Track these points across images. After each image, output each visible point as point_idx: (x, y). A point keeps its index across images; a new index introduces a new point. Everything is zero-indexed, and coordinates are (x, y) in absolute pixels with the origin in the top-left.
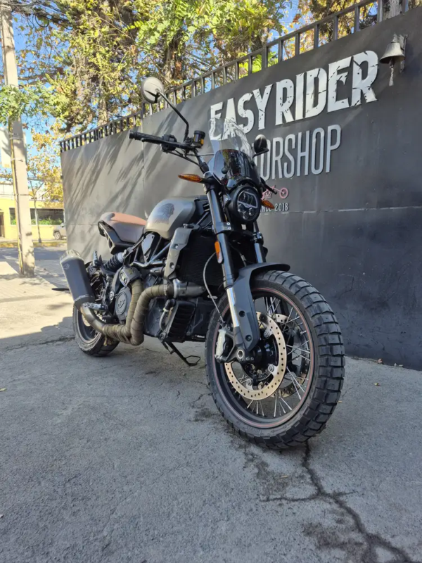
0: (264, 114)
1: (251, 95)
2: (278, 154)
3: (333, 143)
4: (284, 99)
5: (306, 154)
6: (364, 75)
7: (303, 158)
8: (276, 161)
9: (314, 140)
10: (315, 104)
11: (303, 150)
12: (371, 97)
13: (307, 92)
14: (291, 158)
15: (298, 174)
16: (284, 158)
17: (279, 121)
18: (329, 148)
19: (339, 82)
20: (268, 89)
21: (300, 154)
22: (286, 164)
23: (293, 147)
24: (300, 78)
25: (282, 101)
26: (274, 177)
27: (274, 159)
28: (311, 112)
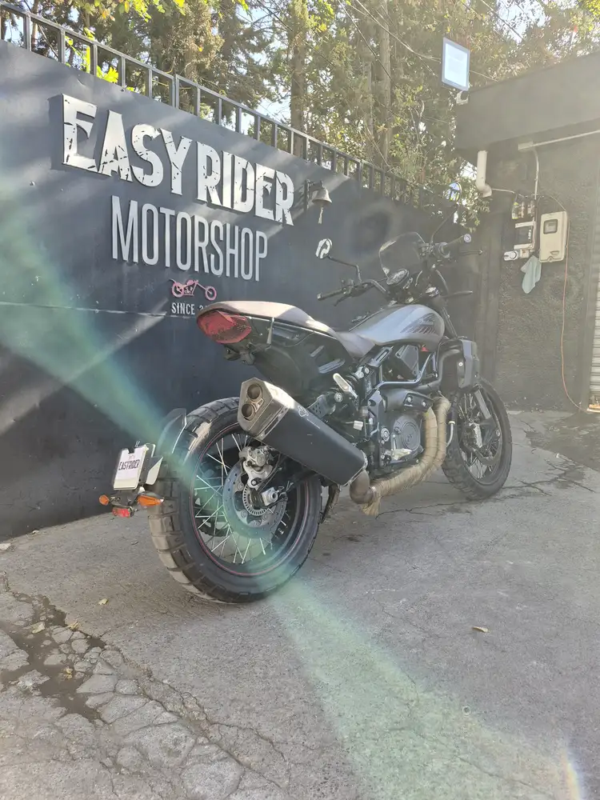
0: (180, 174)
1: (158, 133)
2: (202, 239)
3: (262, 251)
4: (210, 172)
5: (235, 252)
6: (285, 197)
7: (232, 256)
8: (200, 248)
9: (243, 240)
10: (244, 198)
11: (233, 247)
12: (289, 221)
13: (235, 180)
14: (219, 250)
15: (228, 274)
16: (210, 246)
17: (202, 196)
18: (259, 255)
19: (265, 190)
20: (186, 143)
21: (229, 251)
22: (213, 256)
23: (222, 238)
24: (227, 157)
25: (205, 171)
26: (197, 269)
27: (198, 244)
28: (240, 206)
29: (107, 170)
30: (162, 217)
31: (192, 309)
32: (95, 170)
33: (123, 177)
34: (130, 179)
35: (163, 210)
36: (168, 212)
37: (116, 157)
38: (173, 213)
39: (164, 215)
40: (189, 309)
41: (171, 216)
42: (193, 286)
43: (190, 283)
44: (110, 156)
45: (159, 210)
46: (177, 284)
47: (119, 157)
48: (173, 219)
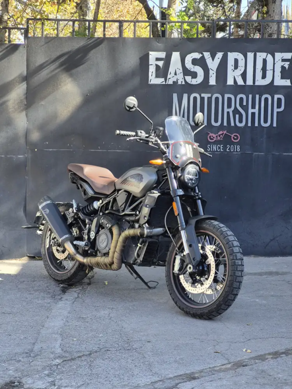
0: (215, 74)
1: (201, 55)
2: (229, 106)
3: (279, 106)
4: (236, 66)
5: (256, 110)
7: (253, 114)
8: (228, 113)
10: (264, 77)
11: (253, 107)
13: (257, 67)
14: (243, 112)
15: (249, 125)
16: (236, 111)
17: (230, 82)
18: (276, 110)
19: (283, 67)
20: (220, 55)
21: (251, 111)
22: (237, 116)
23: (245, 104)
24: (250, 55)
25: (233, 68)
26: (225, 124)
27: (226, 110)
28: (260, 82)
29: (170, 82)
30: (202, 99)
31: (221, 148)
32: (164, 83)
33: (179, 83)
34: (183, 83)
35: (203, 95)
36: (206, 96)
37: (176, 74)
38: (209, 95)
39: (204, 98)
40: (219, 148)
41: (208, 98)
42: (222, 134)
43: (221, 133)
44: (173, 74)
45: (200, 95)
46: (211, 134)
47: (177, 74)
48: (210, 99)
